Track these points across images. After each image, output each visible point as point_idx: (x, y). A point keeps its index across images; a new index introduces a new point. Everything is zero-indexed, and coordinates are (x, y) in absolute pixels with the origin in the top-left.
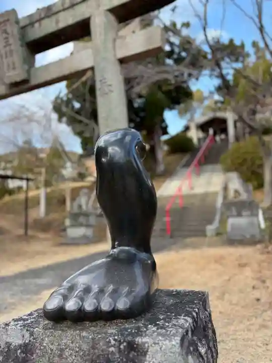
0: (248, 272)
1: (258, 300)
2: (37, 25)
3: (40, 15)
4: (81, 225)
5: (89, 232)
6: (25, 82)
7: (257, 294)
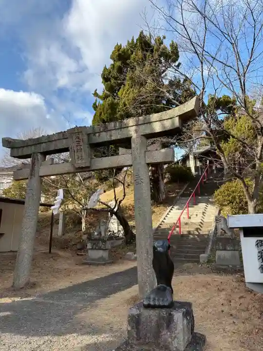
0: (223, 295)
1: (223, 311)
2: (97, 135)
3: (100, 130)
4: (100, 249)
5: (105, 254)
6: (88, 167)
7: (223, 308)
